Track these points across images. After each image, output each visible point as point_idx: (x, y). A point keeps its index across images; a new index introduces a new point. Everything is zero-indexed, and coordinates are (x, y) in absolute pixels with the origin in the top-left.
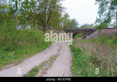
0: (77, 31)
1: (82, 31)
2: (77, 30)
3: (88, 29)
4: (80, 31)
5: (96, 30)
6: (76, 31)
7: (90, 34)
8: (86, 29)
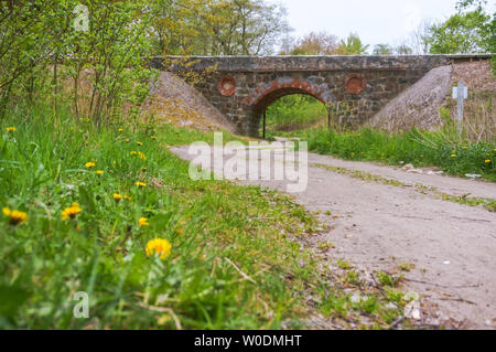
0: (289, 73)
1: (326, 73)
2: (283, 67)
3: (370, 59)
4: (306, 74)
5: (426, 70)
6: (275, 74)
7: (385, 96)
8: (355, 60)
